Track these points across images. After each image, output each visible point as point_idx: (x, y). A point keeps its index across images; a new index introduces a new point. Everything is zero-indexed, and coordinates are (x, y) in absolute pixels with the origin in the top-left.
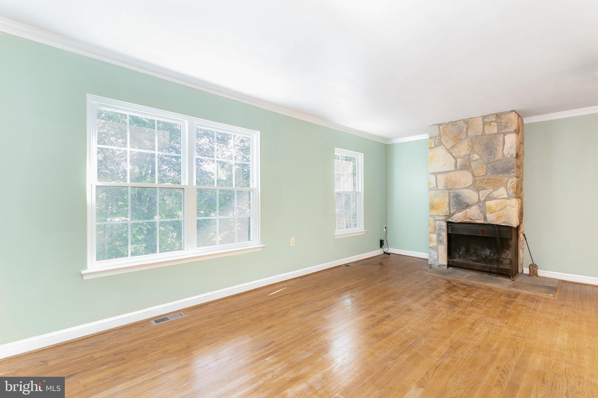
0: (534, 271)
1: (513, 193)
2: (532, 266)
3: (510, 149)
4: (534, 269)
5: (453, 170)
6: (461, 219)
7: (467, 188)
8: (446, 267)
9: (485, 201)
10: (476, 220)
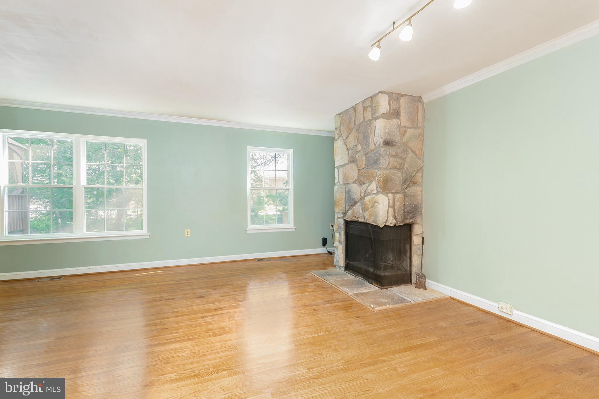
0: (421, 282)
1: (379, 187)
2: (418, 276)
3: (378, 137)
4: (421, 280)
5: (346, 164)
6: (350, 218)
7: (354, 182)
8: (343, 269)
9: (365, 196)
10: (358, 218)
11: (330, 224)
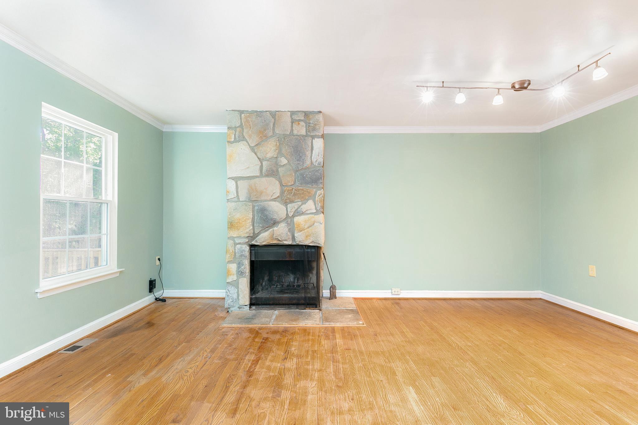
0: (334, 293)
1: (321, 207)
2: (332, 288)
3: (318, 156)
4: (334, 291)
5: (257, 176)
6: (267, 241)
7: (275, 200)
8: (248, 308)
9: (293, 216)
10: (283, 241)
11: (157, 258)
